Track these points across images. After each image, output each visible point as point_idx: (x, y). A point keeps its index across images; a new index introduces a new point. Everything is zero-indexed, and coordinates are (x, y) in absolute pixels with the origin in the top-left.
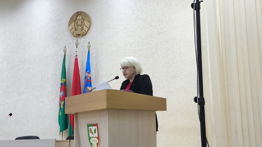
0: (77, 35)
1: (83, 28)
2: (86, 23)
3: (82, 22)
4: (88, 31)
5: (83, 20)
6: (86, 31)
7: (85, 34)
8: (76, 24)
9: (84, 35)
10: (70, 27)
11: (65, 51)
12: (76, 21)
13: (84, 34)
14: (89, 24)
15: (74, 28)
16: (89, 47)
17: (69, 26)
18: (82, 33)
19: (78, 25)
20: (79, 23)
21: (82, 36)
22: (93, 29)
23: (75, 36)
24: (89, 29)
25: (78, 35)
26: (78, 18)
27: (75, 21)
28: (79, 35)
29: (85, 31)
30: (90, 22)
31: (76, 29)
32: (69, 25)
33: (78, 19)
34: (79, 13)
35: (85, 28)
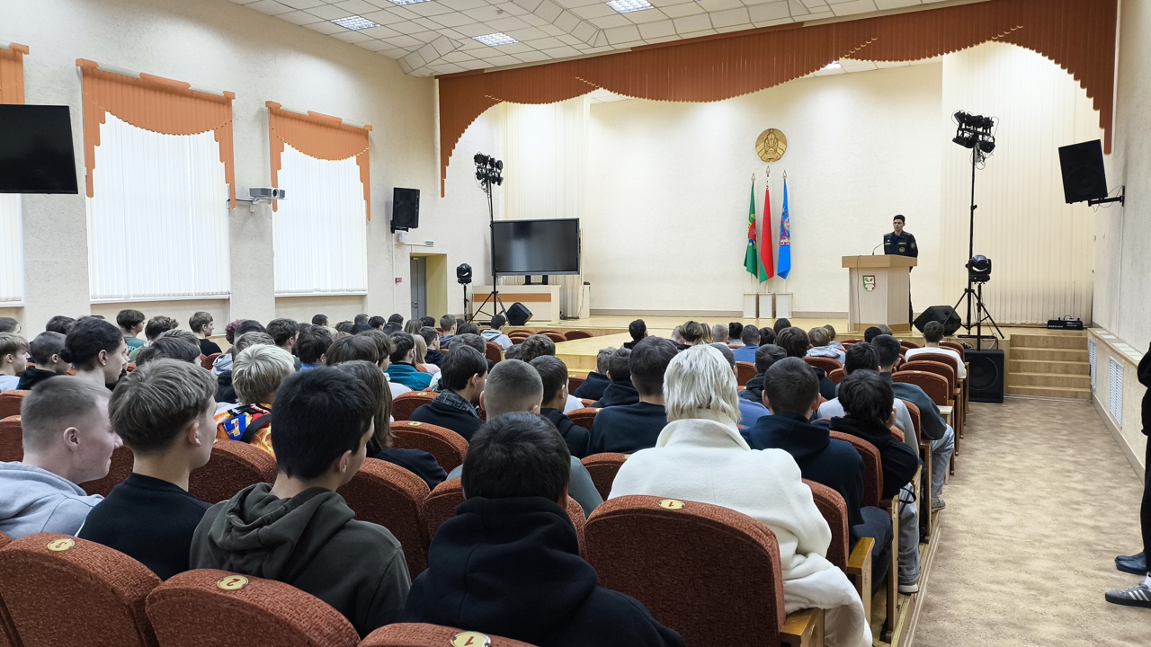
1: (776, 151)
2: (781, 144)
3: (775, 143)
4: (782, 154)
5: (776, 140)
7: (779, 158)
8: (766, 145)
9: (777, 159)
10: (759, 149)
11: (753, 180)
12: (767, 141)
14: (785, 146)
15: (764, 150)
16: (785, 177)
18: (775, 157)
19: (769, 146)
20: (771, 143)
21: (774, 161)
22: (789, 151)
23: (765, 160)
24: (783, 152)
25: (769, 159)
26: (769, 137)
27: (765, 141)
29: (778, 154)
30: (785, 143)
31: (766, 152)
32: (757, 146)
34: (770, 131)
35: (779, 151)
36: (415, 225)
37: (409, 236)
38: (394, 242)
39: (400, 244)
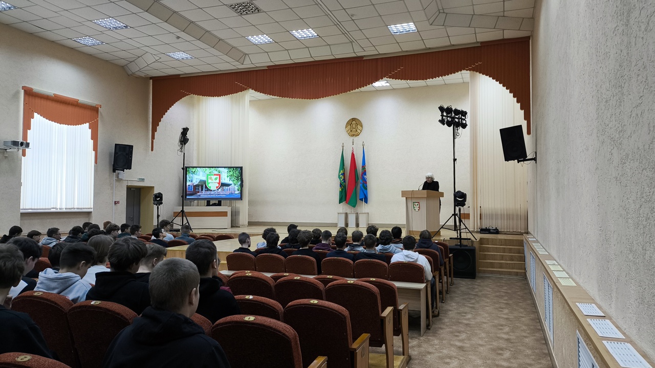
0: (352, 135)
2: (359, 127)
3: (356, 126)
4: (360, 132)
7: (359, 135)
11: (343, 147)
15: (350, 130)
16: (363, 145)
18: (356, 134)
19: (353, 127)
22: (364, 131)
26: (353, 123)
27: (350, 125)
30: (362, 126)
32: (346, 128)
34: (353, 119)
35: (358, 130)
36: (130, 168)
37: (126, 174)
38: (115, 178)
39: (119, 180)
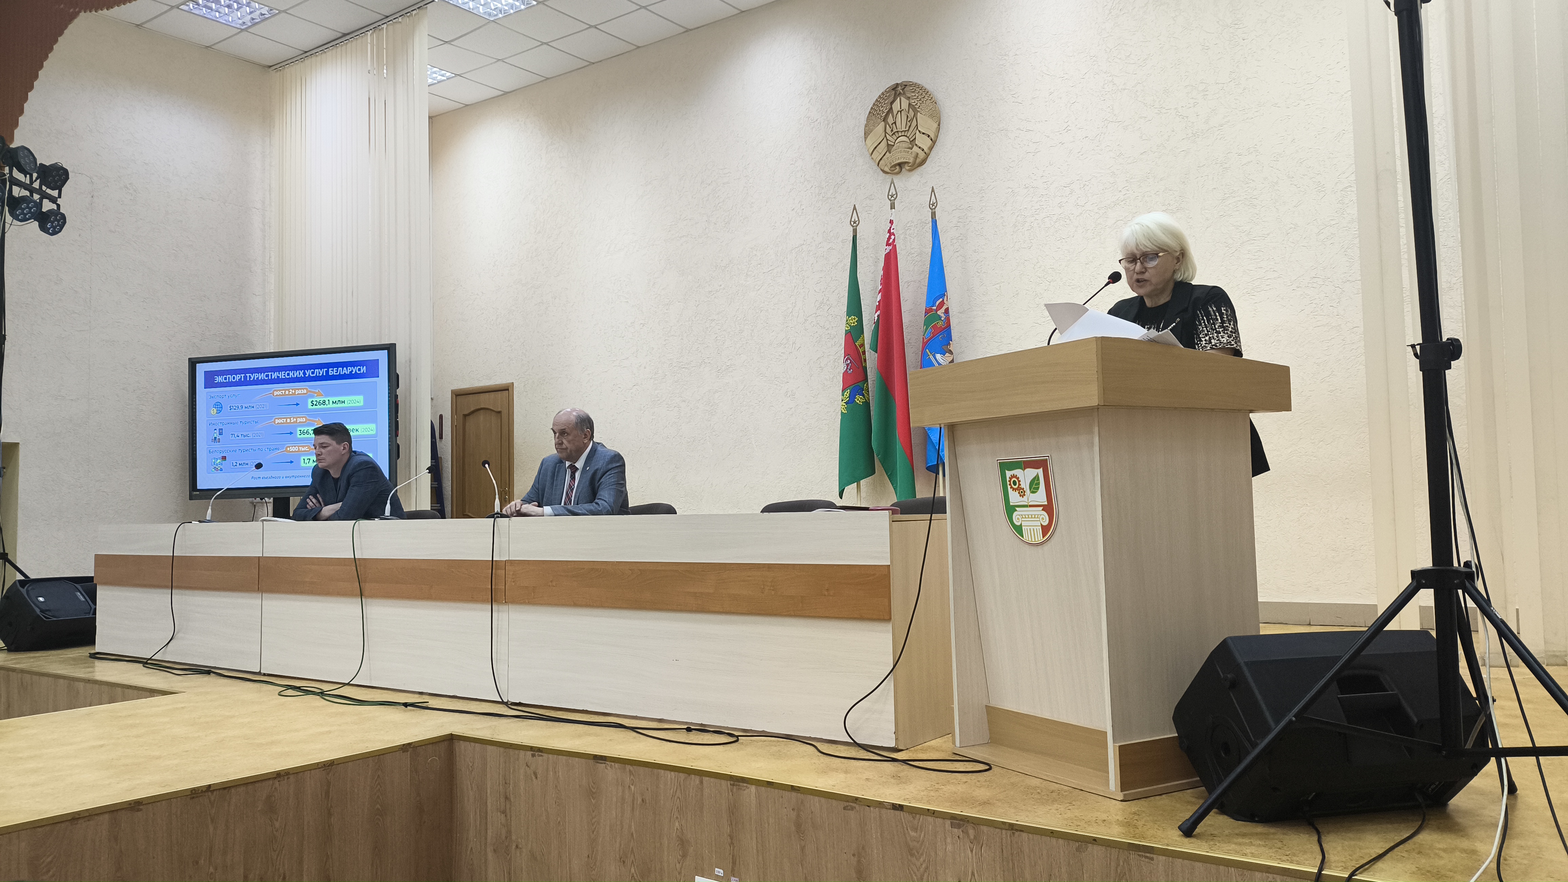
0: (895, 165)
1: (913, 142)
2: (925, 123)
3: (912, 120)
4: (931, 148)
5: (912, 113)
6: (926, 150)
7: (923, 162)
8: (888, 130)
9: (919, 163)
10: (871, 142)
11: (855, 225)
12: (890, 120)
13: (918, 161)
14: (936, 125)
15: (884, 143)
16: (933, 206)
17: (866, 138)
18: (911, 160)
19: (895, 130)
20: (901, 124)
21: (910, 171)
22: (946, 140)
23: (887, 169)
24: (934, 142)
25: (898, 167)
26: (896, 107)
27: (885, 119)
28: (901, 165)
29: (919, 151)
30: (936, 116)
31: (889, 147)
32: (866, 135)
33: (895, 110)
34: (897, 90)
35: (920, 140)
